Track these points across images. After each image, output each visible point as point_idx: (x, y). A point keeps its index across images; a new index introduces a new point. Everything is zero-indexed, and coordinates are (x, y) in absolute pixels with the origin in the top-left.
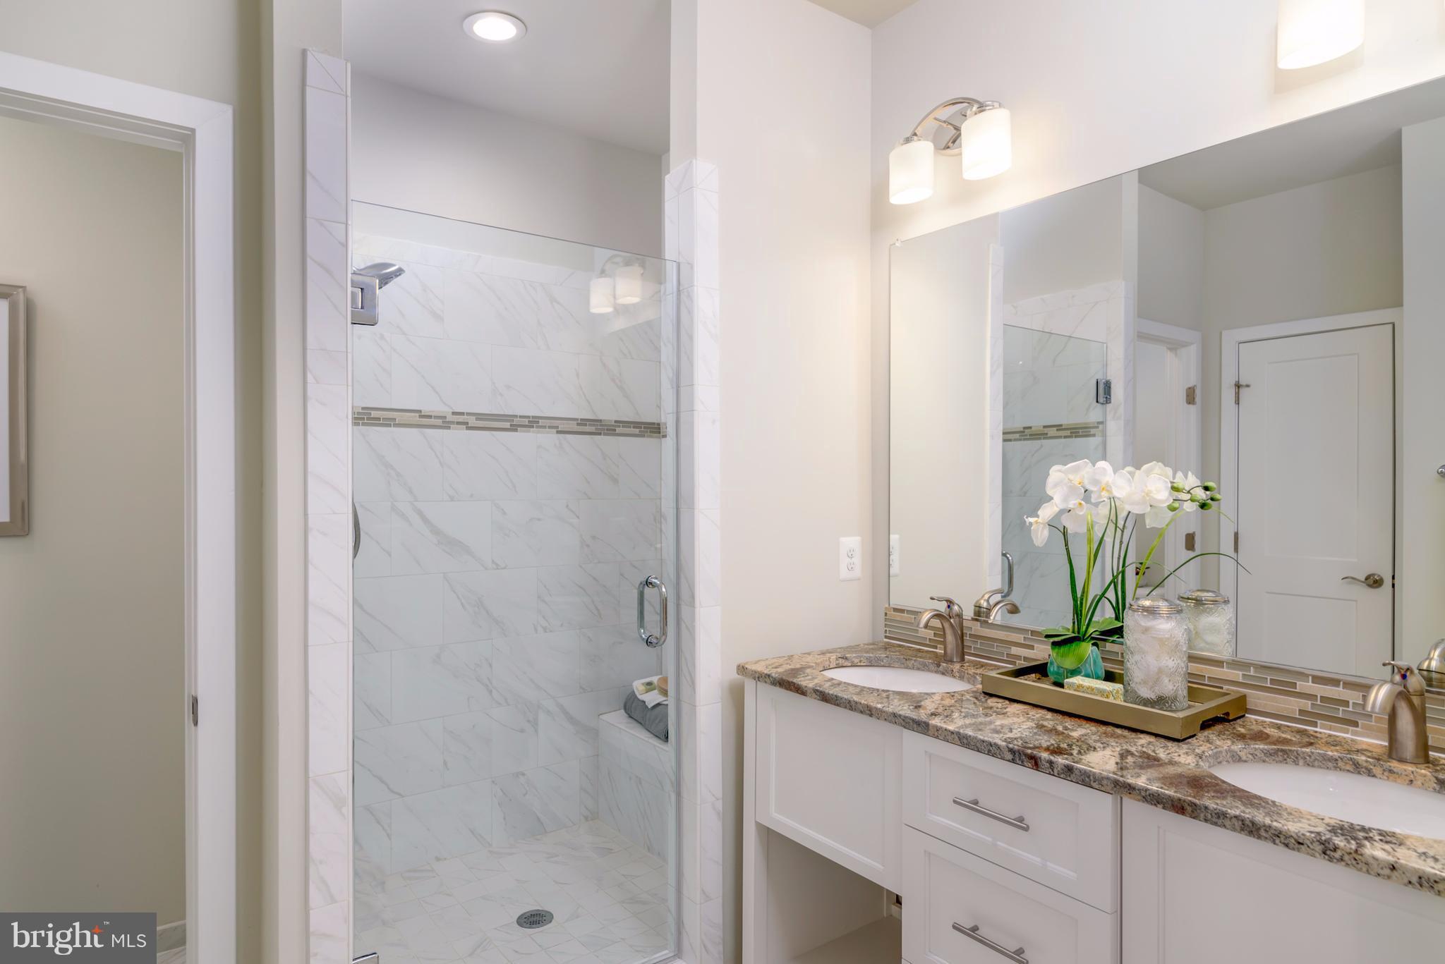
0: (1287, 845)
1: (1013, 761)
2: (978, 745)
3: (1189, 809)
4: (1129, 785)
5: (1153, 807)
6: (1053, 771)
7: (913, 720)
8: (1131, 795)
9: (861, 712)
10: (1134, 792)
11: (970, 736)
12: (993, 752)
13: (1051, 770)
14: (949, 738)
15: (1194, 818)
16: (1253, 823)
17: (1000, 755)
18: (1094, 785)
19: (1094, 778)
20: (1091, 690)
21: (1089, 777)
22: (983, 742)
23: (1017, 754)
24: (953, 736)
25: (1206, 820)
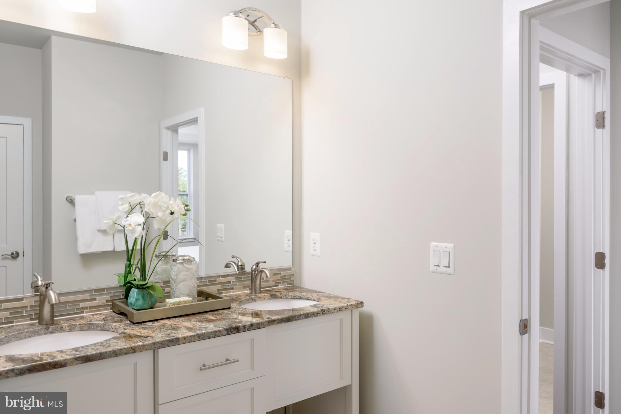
0: (315, 316)
1: (227, 334)
2: (210, 335)
3: (291, 318)
4: (273, 320)
5: (281, 324)
6: (245, 329)
7: (168, 341)
8: (274, 323)
9: (126, 354)
10: (275, 322)
11: (204, 333)
12: (217, 335)
13: (244, 330)
14: (192, 340)
15: (293, 321)
16: (307, 314)
17: (221, 334)
18: (261, 327)
19: (261, 324)
20: (185, 302)
21: (259, 325)
22: (212, 332)
23: (229, 330)
24: (195, 337)
25: (296, 320)
